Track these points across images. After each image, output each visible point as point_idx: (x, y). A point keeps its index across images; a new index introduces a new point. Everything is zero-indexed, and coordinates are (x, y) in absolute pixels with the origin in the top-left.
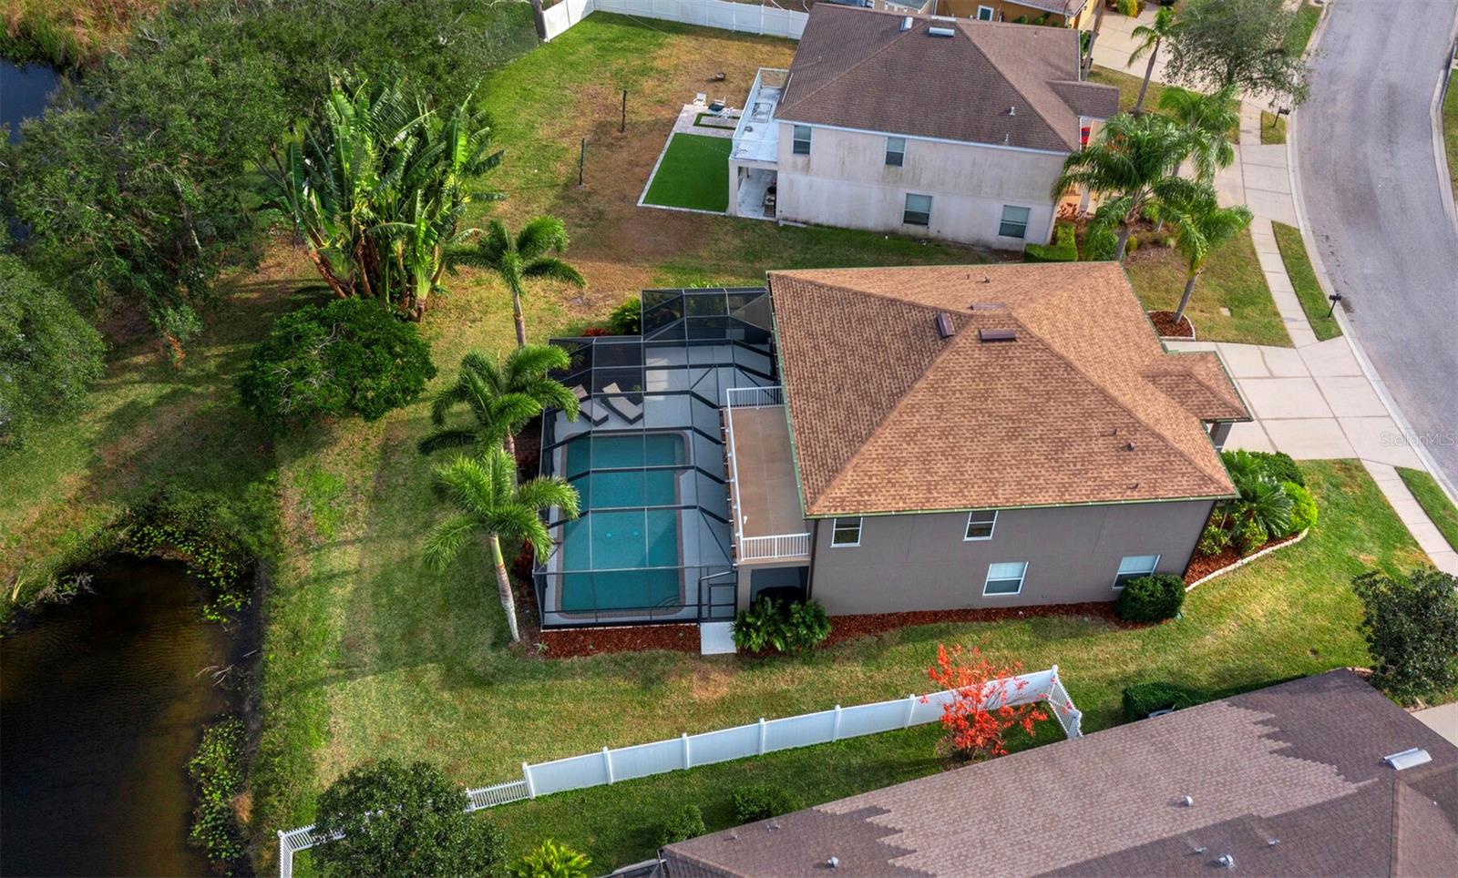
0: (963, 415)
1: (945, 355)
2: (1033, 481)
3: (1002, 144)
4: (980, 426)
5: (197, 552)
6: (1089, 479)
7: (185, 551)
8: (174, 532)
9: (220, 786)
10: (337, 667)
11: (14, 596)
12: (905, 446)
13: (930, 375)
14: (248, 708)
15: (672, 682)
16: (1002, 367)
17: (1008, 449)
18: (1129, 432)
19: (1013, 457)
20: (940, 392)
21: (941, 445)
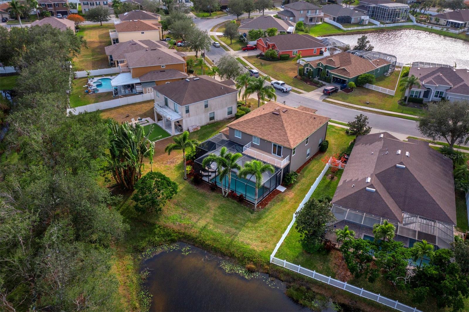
0: (293, 124)
1: (282, 117)
2: (310, 129)
5: (163, 249)
6: (315, 125)
7: (160, 250)
10: (231, 236)
13: (283, 121)
15: (285, 198)
16: (290, 115)
19: (305, 127)
20: (287, 122)
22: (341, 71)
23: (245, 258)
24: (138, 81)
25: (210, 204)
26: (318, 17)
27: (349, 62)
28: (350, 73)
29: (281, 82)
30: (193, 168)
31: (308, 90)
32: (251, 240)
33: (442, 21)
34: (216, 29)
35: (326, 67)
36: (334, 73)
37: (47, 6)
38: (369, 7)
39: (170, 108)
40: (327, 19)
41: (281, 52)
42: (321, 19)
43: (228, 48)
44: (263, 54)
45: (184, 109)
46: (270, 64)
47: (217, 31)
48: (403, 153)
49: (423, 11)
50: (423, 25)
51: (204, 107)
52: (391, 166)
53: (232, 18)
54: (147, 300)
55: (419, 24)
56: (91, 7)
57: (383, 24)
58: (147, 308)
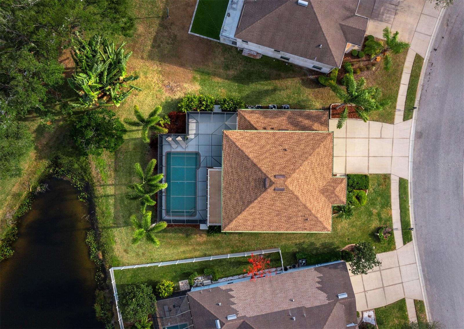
0: (266, 210)
1: (264, 194)
2: (281, 226)
3: (314, 60)
4: (270, 213)
5: (72, 178)
6: (295, 226)
7: (69, 177)
8: (64, 171)
9: (94, 247)
10: (114, 224)
11: (31, 190)
12: (249, 216)
13: (259, 199)
14: (95, 227)
15: (193, 236)
16: (279, 198)
17: (276, 218)
18: (309, 216)
19: (277, 220)
20: (261, 203)
21: (259, 216)
23: (104, 247)
54: (26, 209)
58: (20, 214)
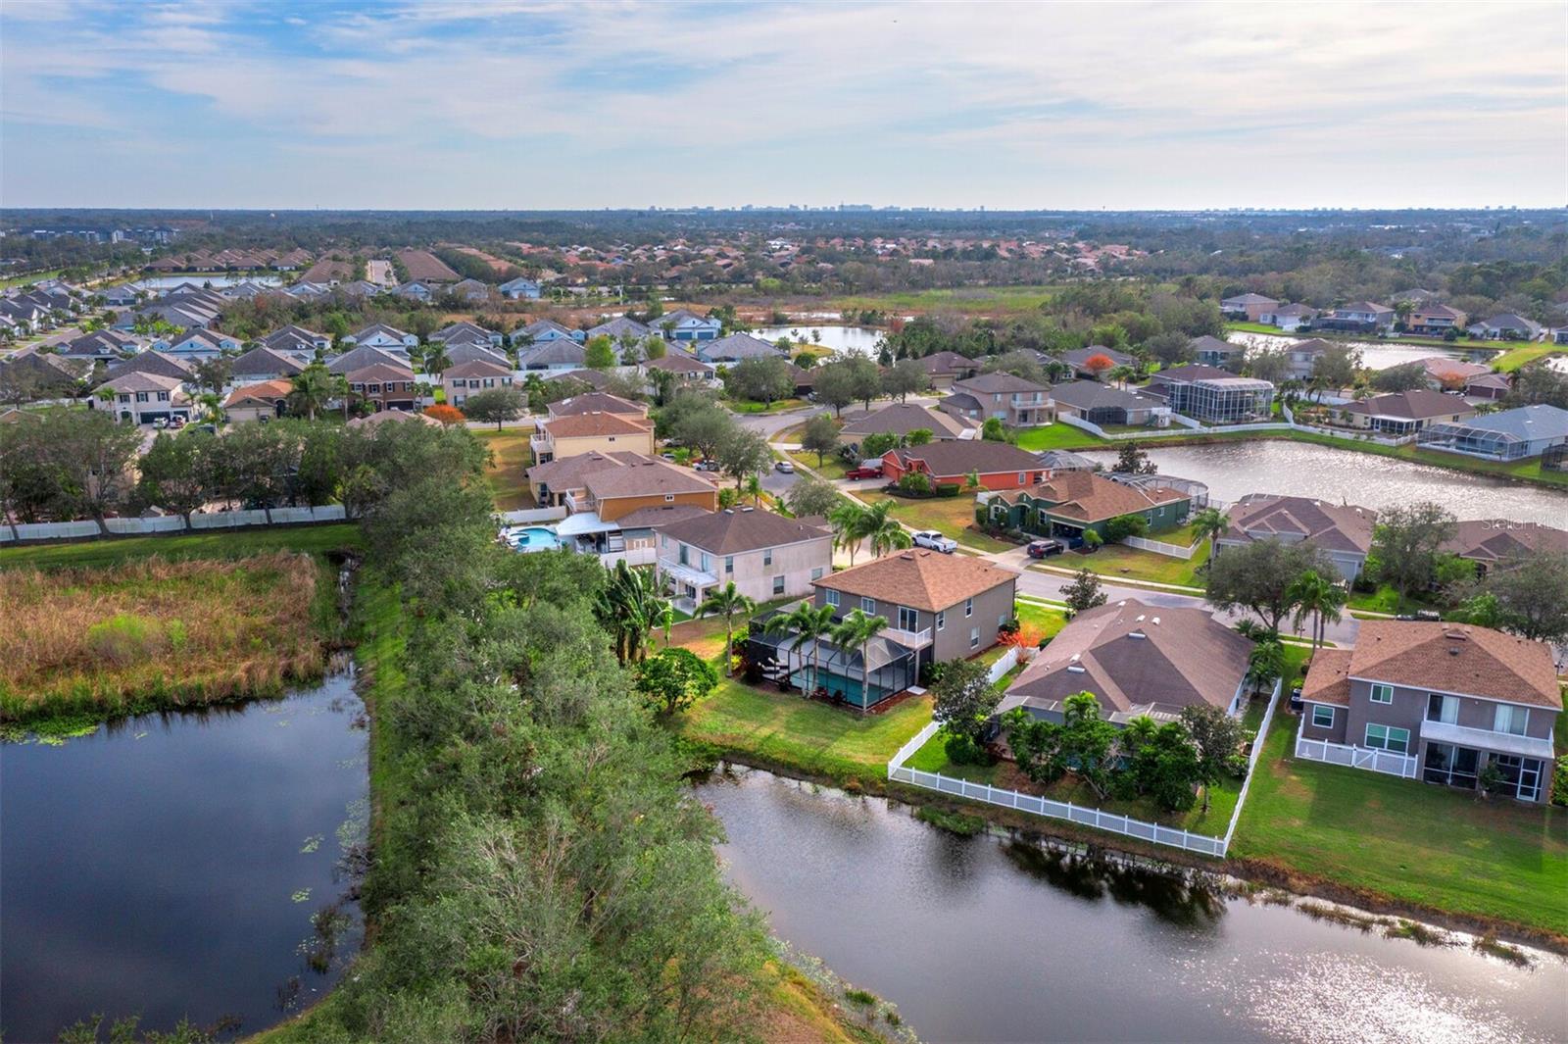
22: (1070, 509)
23: (843, 774)
24: (616, 527)
25: (779, 709)
26: (1041, 410)
27: (1089, 491)
28: (1090, 512)
29: (932, 533)
30: (744, 660)
31: (995, 551)
32: (855, 752)
33: (1359, 419)
34: (784, 437)
35: (1037, 503)
36: (1054, 515)
37: (367, 389)
38: (1173, 387)
39: (691, 567)
40: (1064, 416)
41: (938, 478)
42: (1050, 415)
43: (813, 473)
44: (897, 484)
45: (722, 564)
46: (912, 504)
47: (785, 442)
48: (1149, 619)
49: (1314, 397)
50: (1310, 429)
51: (763, 562)
52: (1119, 636)
53: (824, 412)
55: (1302, 427)
56: (473, 393)
57: (1209, 425)
